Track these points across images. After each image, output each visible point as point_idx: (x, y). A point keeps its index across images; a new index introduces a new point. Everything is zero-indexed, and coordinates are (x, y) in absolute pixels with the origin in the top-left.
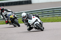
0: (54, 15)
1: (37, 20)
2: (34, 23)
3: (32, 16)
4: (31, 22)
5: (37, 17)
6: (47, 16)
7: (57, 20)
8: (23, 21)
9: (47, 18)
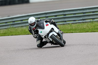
1: (52, 29)
2: (48, 34)
3: (45, 24)
4: (43, 32)
5: (52, 25)
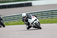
0: (53, 17)
1: (36, 19)
6: (46, 18)
7: (56, 21)
8: (23, 21)
9: (47, 19)
